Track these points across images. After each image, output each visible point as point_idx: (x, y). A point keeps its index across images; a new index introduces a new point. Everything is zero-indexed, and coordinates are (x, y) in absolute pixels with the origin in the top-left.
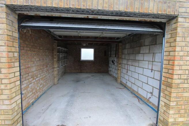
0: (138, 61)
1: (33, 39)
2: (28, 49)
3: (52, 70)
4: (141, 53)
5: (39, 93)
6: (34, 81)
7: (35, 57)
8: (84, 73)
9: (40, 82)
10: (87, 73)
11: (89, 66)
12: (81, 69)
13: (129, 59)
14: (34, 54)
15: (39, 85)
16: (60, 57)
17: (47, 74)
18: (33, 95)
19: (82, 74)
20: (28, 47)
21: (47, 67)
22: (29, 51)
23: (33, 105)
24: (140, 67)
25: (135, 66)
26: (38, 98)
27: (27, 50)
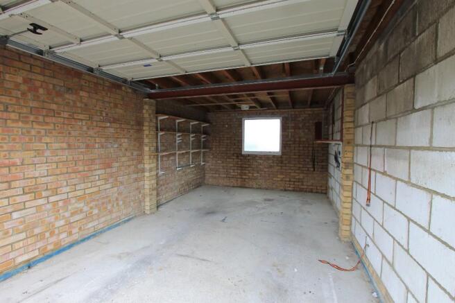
0: (406, 153)
1: (41, 91)
2: (13, 116)
3: (135, 176)
4: (417, 106)
5: (64, 235)
6: (41, 202)
7: (47, 140)
8: (252, 188)
9: (70, 207)
10: (260, 188)
11: (266, 170)
12: (244, 177)
13: (373, 144)
14: (43, 132)
15: (67, 214)
16: (177, 142)
17: (108, 186)
18: (30, 241)
19: (245, 190)
20: (14, 112)
21: (110, 166)
22: (17, 121)
23: (29, 267)
24: (414, 185)
25: (397, 179)
26: (59, 250)
27: (6, 120)
